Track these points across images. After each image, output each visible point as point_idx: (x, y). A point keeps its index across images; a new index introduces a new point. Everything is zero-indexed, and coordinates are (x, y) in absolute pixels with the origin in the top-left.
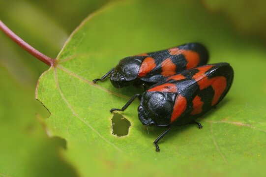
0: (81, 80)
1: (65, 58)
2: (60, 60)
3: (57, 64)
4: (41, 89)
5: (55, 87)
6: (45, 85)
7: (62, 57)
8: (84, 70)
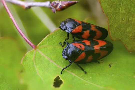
0: (46, 58)
1: (42, 46)
2: (39, 47)
3: (37, 48)
4: (25, 59)
5: (33, 59)
6: (27, 58)
7: (40, 45)
8: (49, 53)
